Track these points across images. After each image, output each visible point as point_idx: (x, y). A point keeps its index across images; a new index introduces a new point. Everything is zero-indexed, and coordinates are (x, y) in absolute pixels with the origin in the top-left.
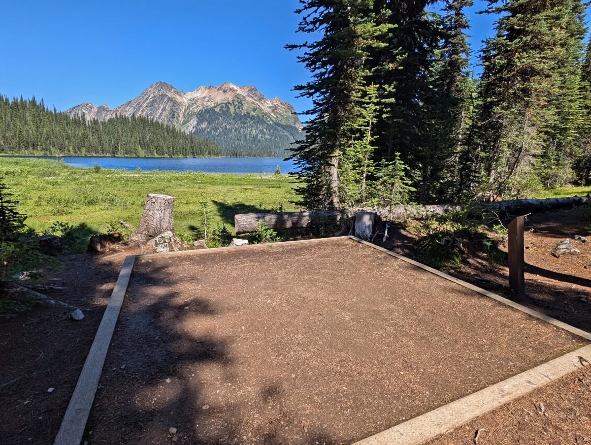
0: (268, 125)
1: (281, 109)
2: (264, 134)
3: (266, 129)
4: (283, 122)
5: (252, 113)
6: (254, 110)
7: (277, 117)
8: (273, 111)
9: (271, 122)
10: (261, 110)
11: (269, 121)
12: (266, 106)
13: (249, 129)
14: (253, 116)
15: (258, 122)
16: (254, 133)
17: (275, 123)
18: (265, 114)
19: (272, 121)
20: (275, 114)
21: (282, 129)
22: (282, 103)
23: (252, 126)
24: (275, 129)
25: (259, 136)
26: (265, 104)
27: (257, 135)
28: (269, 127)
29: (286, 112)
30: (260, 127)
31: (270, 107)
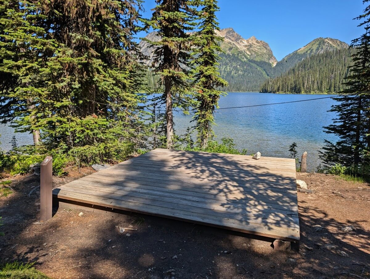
0: (242, 62)
1: (256, 47)
2: (237, 70)
3: (240, 65)
4: (258, 59)
5: (228, 52)
6: (230, 49)
7: (251, 54)
8: (248, 49)
9: (245, 59)
10: (237, 48)
11: (243, 58)
12: (242, 46)
13: (224, 67)
14: (228, 55)
15: (233, 60)
16: (228, 70)
17: (249, 60)
18: (241, 52)
19: (247, 58)
20: (250, 51)
21: (255, 65)
22: (257, 42)
23: (226, 64)
24: (249, 65)
25: (233, 72)
26: (241, 44)
27: (231, 72)
28: (243, 64)
29: (260, 49)
30: (234, 64)
31: (246, 46)
